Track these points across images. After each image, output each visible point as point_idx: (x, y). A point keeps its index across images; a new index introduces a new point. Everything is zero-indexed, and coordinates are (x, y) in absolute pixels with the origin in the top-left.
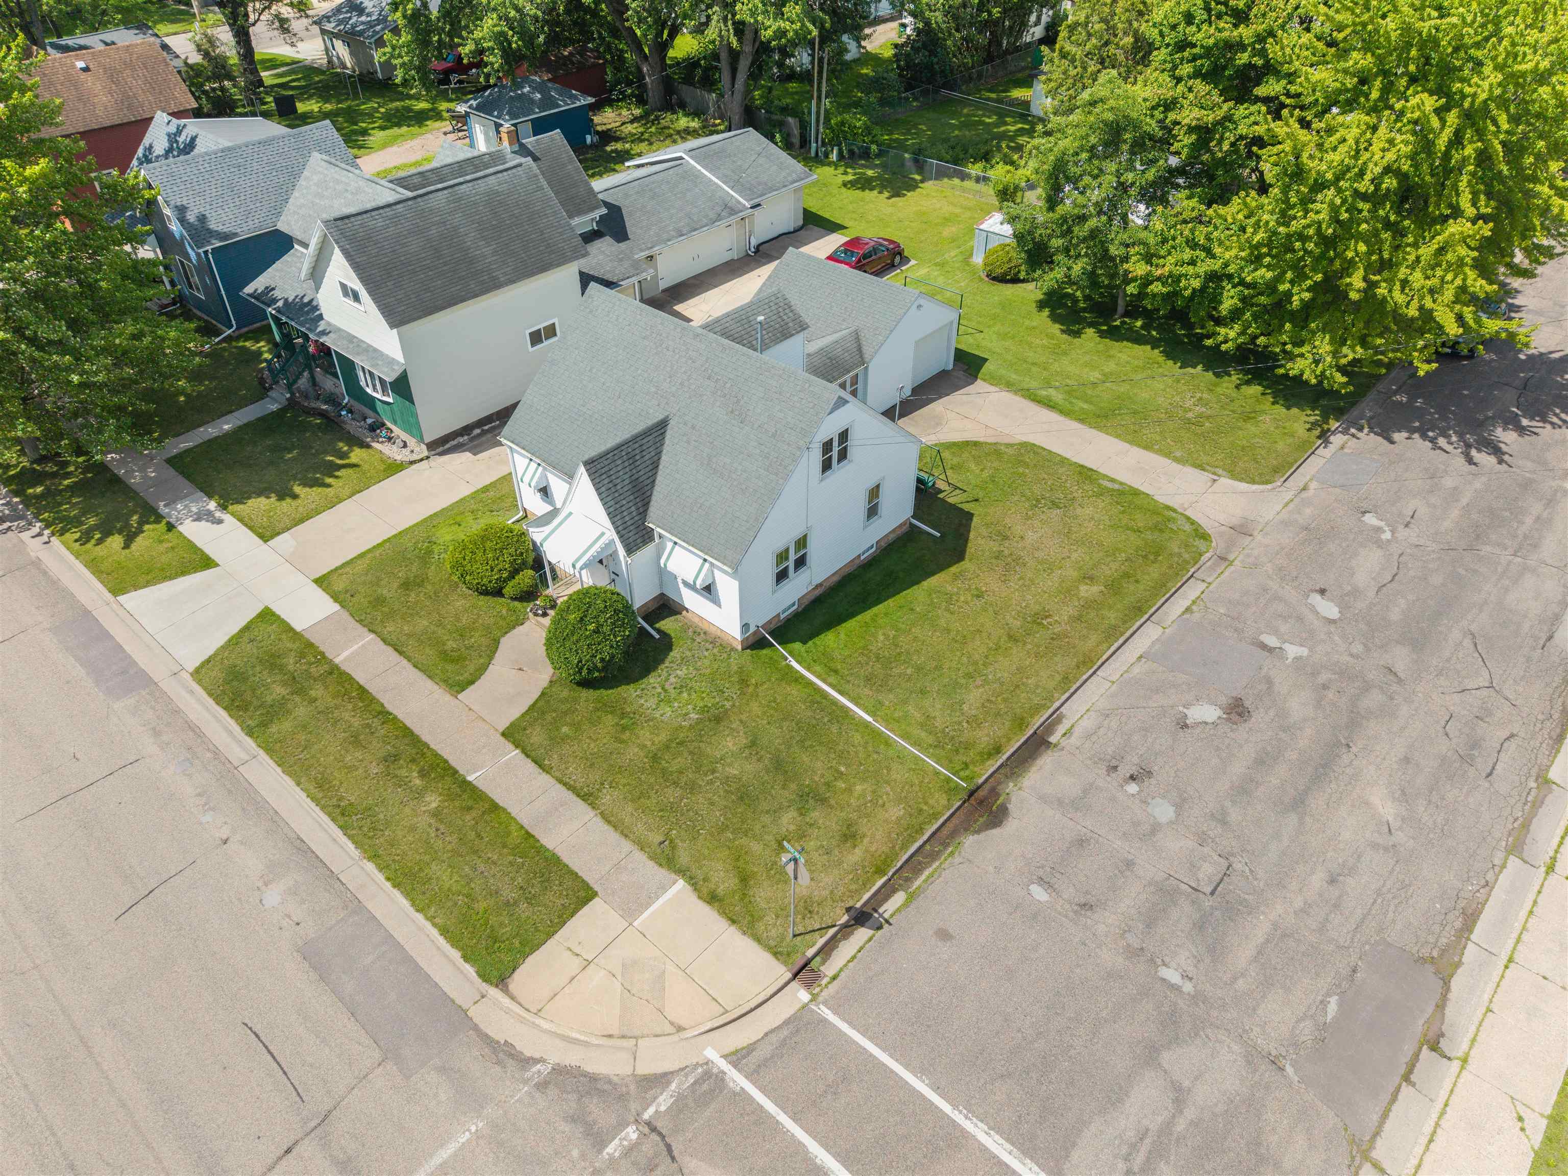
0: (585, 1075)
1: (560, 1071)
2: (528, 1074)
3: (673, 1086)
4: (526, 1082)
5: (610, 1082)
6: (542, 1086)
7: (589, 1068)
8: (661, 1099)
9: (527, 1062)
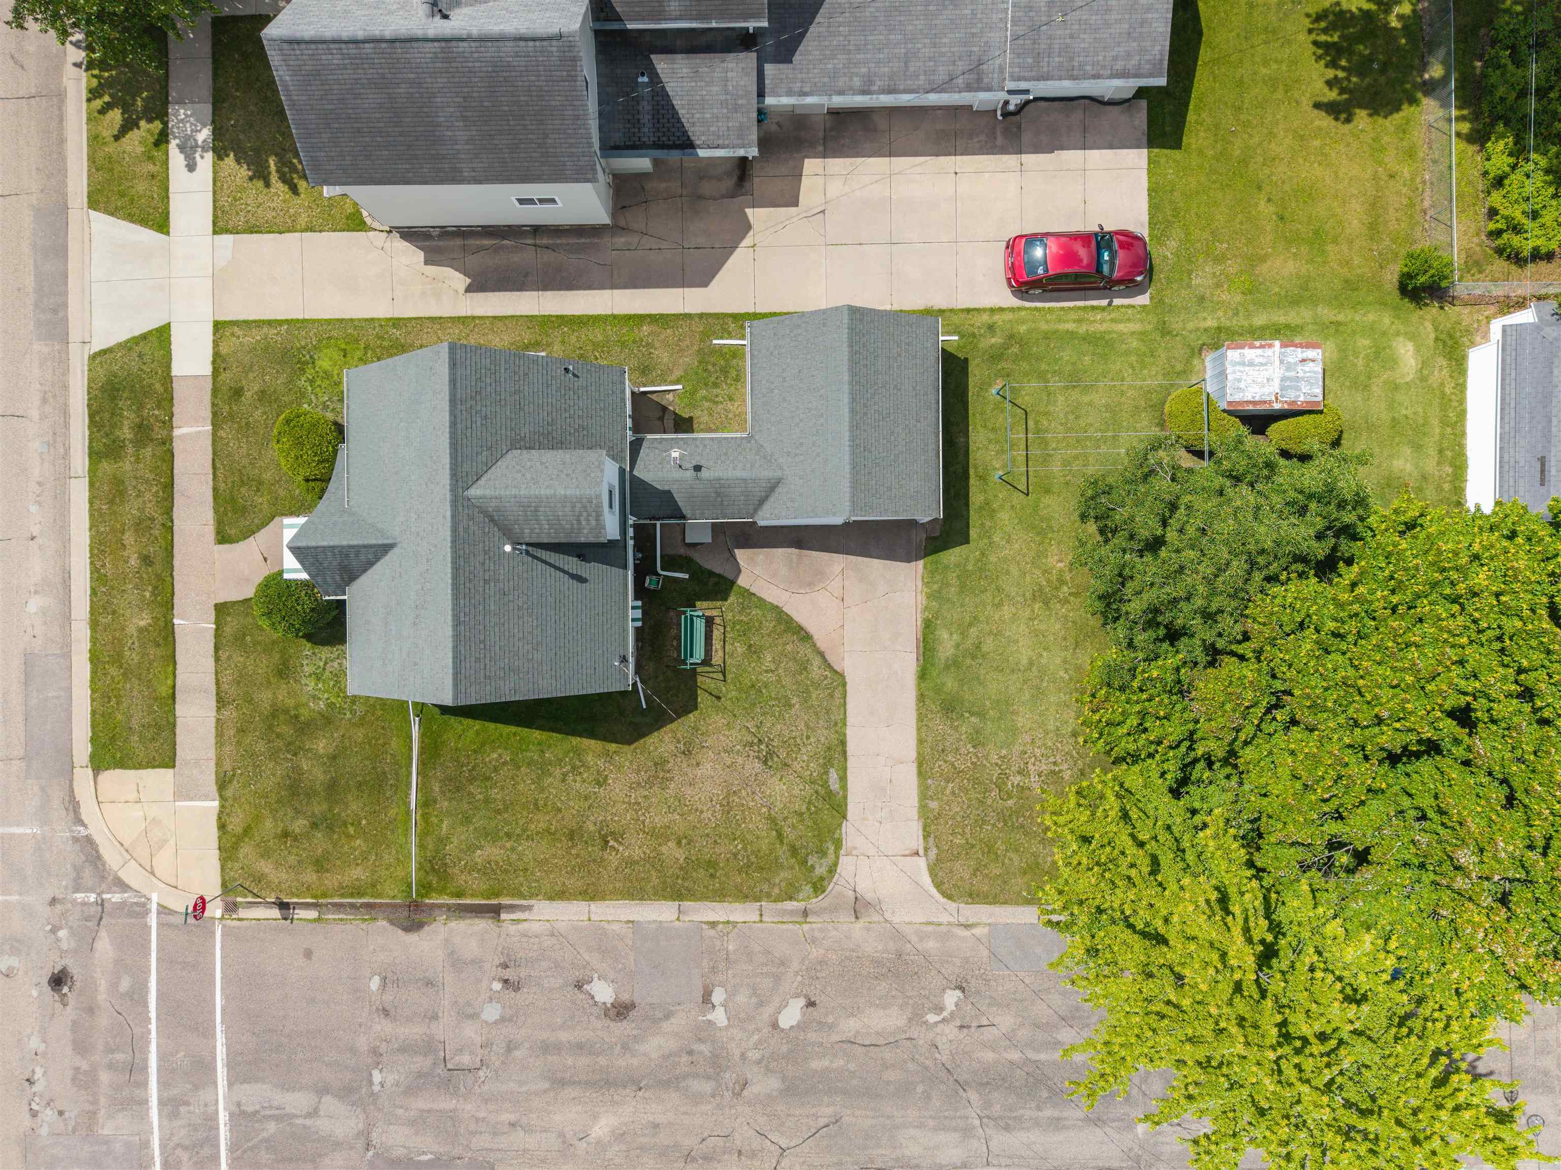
0: (97, 852)
1: (89, 840)
2: (74, 828)
3: (126, 895)
4: (71, 831)
5: (104, 865)
6: (76, 840)
7: (102, 851)
8: (117, 895)
9: (80, 822)
